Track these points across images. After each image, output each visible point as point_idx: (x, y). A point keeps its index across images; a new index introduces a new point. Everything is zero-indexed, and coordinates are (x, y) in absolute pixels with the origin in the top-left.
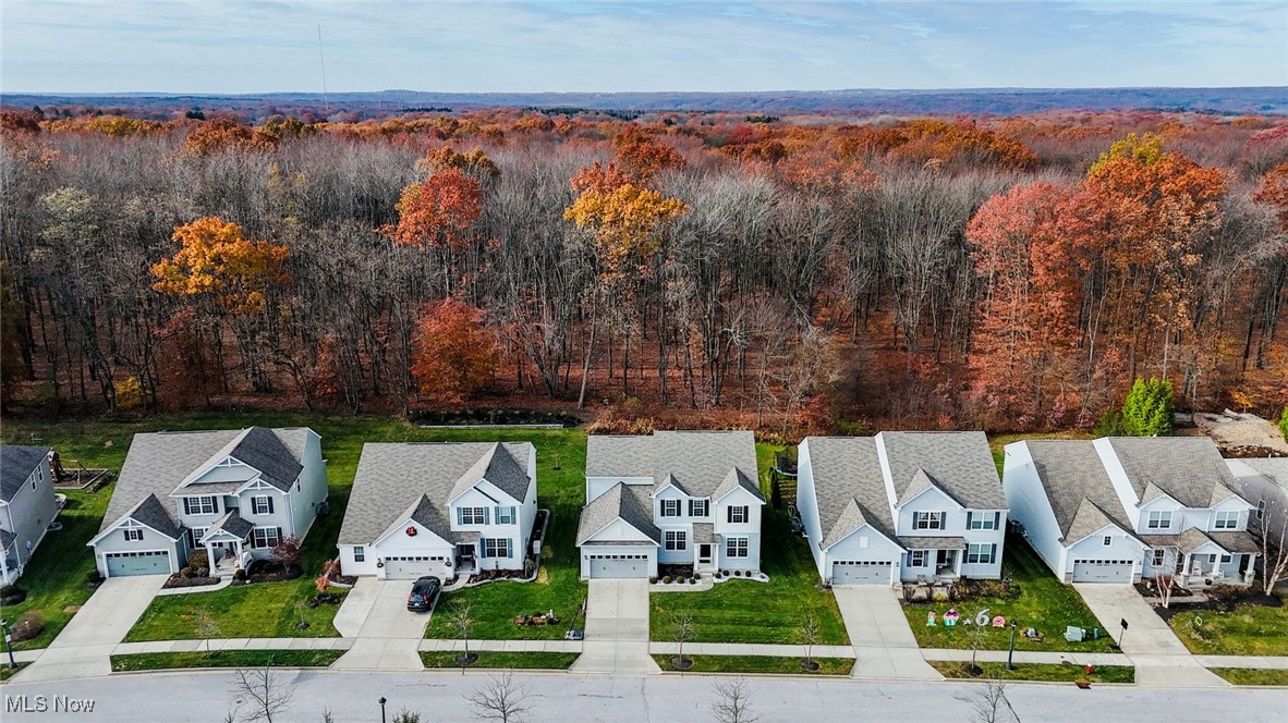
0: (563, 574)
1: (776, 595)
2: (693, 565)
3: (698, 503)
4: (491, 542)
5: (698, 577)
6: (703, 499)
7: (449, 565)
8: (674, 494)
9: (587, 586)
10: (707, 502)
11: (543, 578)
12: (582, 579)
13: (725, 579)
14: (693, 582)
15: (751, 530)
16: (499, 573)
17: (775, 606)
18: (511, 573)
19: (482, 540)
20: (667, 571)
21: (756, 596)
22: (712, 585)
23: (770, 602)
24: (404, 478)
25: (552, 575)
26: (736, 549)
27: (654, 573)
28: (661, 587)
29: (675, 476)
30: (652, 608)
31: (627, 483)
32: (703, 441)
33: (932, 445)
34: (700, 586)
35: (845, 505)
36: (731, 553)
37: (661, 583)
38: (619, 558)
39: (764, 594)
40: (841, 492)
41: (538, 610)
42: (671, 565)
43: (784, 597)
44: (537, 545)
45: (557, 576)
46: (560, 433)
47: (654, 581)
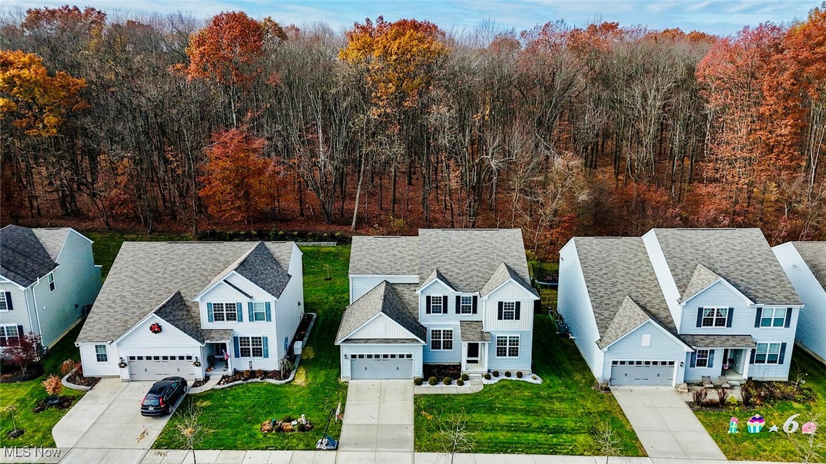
0: (321, 376)
1: (552, 398)
2: (460, 366)
3: (466, 299)
4: (245, 340)
5: (466, 378)
6: (471, 295)
7: (197, 364)
8: (440, 290)
9: (346, 388)
10: (475, 298)
11: (301, 379)
12: (342, 380)
13: (494, 380)
14: (461, 384)
15: (523, 327)
16: (253, 374)
17: (552, 411)
18: (266, 374)
19: (235, 339)
20: (433, 372)
21: (530, 400)
22: (482, 387)
23: (547, 406)
24: (160, 275)
25: (310, 377)
26: (506, 348)
27: (419, 373)
28: (427, 389)
29: (442, 271)
30: (417, 411)
31: (391, 281)
32: (469, 238)
33: (708, 241)
34: (468, 388)
35: (620, 303)
36: (501, 352)
37: (426, 385)
38: (381, 358)
39: (539, 397)
40: (615, 290)
41: (289, 414)
42: (437, 366)
43: (561, 400)
44: (298, 346)
45: (315, 377)
46: (333, 249)
47: (418, 382)
